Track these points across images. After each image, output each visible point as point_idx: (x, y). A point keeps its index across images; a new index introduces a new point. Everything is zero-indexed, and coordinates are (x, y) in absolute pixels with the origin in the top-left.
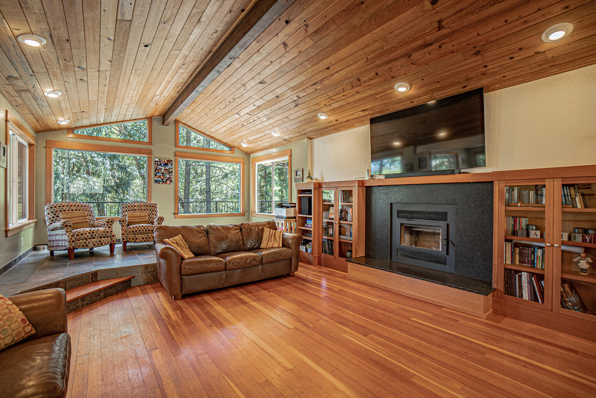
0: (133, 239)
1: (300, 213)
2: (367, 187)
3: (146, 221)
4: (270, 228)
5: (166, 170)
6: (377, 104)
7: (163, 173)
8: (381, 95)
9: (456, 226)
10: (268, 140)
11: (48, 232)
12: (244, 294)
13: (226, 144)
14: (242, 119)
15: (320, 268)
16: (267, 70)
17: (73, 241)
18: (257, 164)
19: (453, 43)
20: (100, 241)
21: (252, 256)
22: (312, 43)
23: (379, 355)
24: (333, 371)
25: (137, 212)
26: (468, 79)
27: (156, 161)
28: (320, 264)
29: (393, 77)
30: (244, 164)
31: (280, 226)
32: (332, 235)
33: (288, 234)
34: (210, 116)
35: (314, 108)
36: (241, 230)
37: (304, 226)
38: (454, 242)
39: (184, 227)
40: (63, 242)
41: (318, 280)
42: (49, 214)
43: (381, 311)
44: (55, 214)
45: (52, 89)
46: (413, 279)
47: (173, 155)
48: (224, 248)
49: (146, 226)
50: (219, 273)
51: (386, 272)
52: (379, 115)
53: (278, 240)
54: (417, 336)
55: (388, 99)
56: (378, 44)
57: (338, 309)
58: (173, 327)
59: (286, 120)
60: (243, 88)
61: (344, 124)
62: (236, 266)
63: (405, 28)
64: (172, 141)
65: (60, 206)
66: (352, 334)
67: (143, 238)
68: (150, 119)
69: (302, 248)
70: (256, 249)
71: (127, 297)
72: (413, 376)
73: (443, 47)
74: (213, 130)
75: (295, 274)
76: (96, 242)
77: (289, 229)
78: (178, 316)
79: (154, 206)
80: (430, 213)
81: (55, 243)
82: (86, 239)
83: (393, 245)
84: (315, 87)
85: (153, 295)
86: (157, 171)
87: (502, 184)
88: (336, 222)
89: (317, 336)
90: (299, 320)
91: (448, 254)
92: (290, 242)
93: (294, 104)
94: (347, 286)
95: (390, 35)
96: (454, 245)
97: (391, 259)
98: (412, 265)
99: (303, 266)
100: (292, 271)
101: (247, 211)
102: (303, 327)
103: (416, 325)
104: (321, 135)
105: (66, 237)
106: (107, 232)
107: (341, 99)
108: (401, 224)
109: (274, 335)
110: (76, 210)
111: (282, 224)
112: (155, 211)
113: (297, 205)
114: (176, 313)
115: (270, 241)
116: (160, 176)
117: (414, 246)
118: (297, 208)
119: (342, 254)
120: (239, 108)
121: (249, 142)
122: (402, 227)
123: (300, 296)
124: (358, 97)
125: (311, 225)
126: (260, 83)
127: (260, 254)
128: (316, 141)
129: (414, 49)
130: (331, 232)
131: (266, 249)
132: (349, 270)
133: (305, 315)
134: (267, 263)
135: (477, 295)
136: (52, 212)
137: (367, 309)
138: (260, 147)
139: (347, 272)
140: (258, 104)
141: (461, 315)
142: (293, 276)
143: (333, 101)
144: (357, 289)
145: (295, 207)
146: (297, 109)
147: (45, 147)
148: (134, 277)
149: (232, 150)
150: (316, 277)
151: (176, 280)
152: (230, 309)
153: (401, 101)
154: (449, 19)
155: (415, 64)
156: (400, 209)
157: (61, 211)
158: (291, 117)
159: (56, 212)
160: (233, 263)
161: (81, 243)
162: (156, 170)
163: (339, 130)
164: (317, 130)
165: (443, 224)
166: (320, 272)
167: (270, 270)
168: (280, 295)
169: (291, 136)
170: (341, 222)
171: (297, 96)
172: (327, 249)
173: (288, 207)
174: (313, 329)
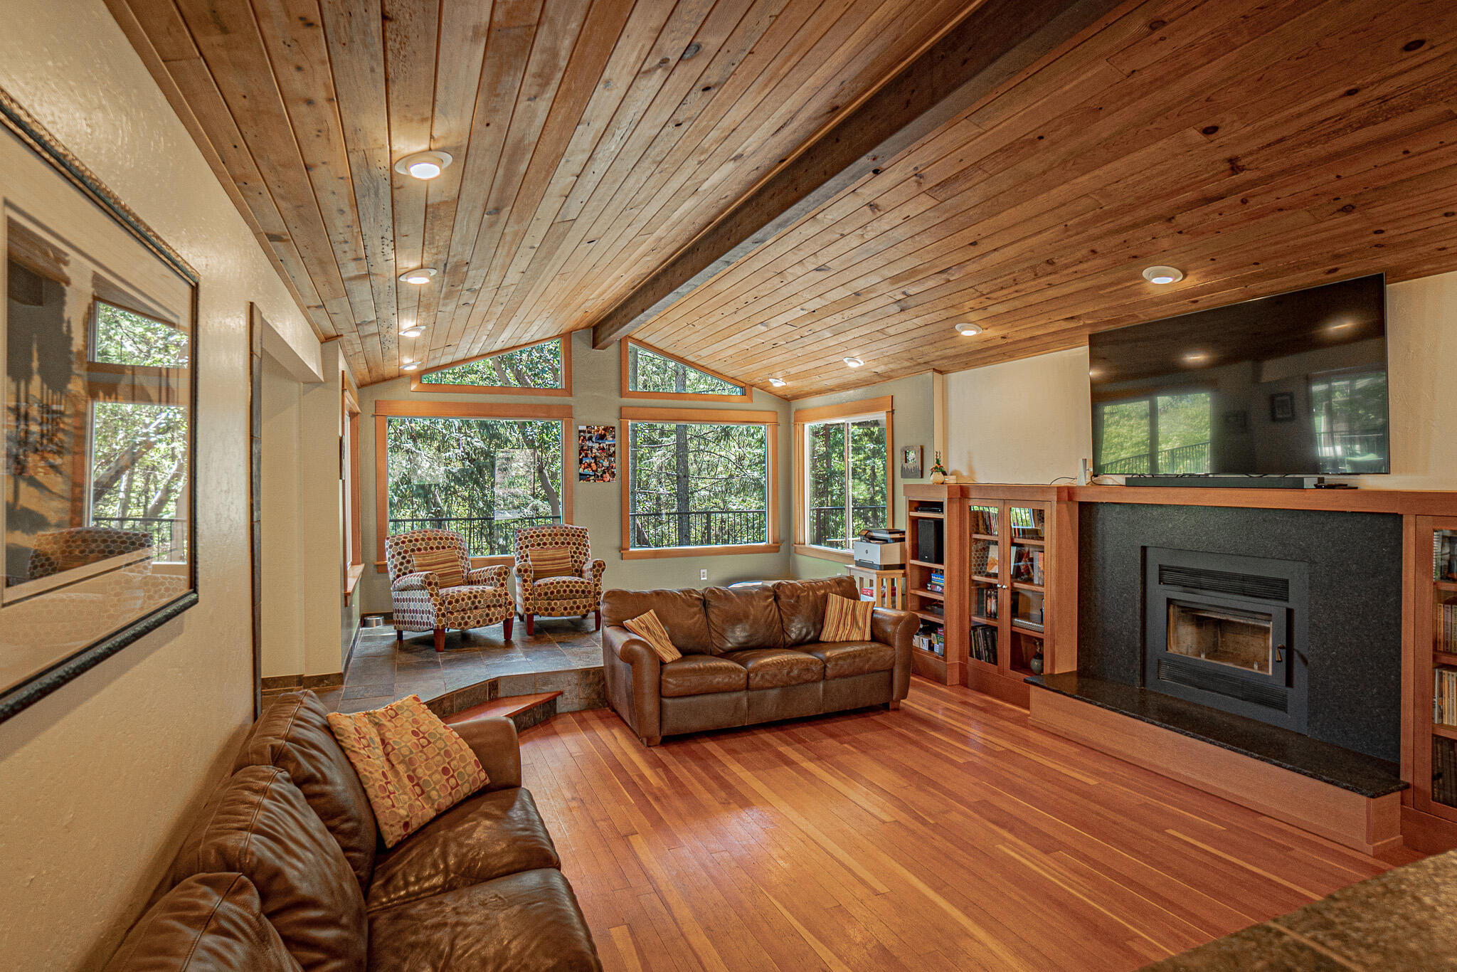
0: (546, 609)
1: (915, 557)
2: (1081, 504)
3: (568, 569)
4: (844, 594)
5: (603, 449)
6: (1102, 306)
7: (595, 458)
8: (1108, 290)
9: (1310, 617)
10: (836, 373)
11: (393, 594)
12: (788, 744)
13: (733, 380)
14: (774, 334)
15: (965, 694)
16: (831, 249)
17: (443, 615)
18: (807, 426)
19: (1275, 194)
20: (488, 615)
21: (802, 662)
22: (932, 202)
23: (1069, 893)
24: (966, 908)
25: (548, 549)
26: (1337, 257)
27: (580, 431)
28: (964, 683)
29: (1135, 257)
30: (777, 424)
31: (866, 585)
32: (993, 616)
33: (885, 612)
34: (698, 327)
35: (944, 314)
36: (777, 598)
37: (923, 586)
38: (1306, 654)
39: (658, 593)
40: (425, 616)
41: (959, 725)
42: (393, 556)
43: (1097, 807)
44: (404, 558)
45: (414, 323)
46: (1188, 739)
47: (616, 414)
48: (741, 640)
49: (570, 582)
50: (734, 695)
51: (1121, 716)
52: (1112, 327)
53: (861, 624)
54: (1169, 868)
55: (1129, 296)
56: (1085, 202)
57: (995, 793)
58: (657, 799)
59: (880, 336)
60: (777, 280)
61: (1022, 345)
62: (771, 682)
63: (1148, 173)
64: (614, 383)
65: (410, 541)
66: (1015, 844)
67: (565, 609)
68: (566, 337)
69: (920, 642)
70: (810, 642)
71: (555, 733)
72: (1134, 937)
73: (1252, 202)
74: (704, 353)
75: (901, 705)
76: (481, 616)
77: (887, 599)
78: (662, 779)
79: (581, 535)
80: (1244, 578)
81: (407, 617)
82: (463, 610)
83: (1149, 651)
84: (944, 276)
85: (602, 733)
86: (583, 454)
87: (1425, 524)
88: (1004, 586)
89: (939, 841)
90: (903, 806)
91: (1289, 683)
92: (889, 629)
93: (896, 308)
94: (1026, 743)
95: (1115, 186)
96: (1305, 662)
97: (1144, 683)
98: (1196, 705)
99: (925, 686)
100: (894, 697)
101: (783, 541)
102: (913, 821)
103: (1176, 845)
104: (967, 365)
105: (429, 606)
106: (500, 595)
107: (1009, 297)
108: (1170, 602)
109: (852, 831)
110: (438, 548)
111: (871, 581)
112: (584, 545)
113: (907, 536)
114: (657, 774)
115: (841, 625)
116: (589, 465)
117: (1203, 656)
118: (908, 543)
119: (1019, 663)
120: (768, 313)
121: (787, 377)
122: (1171, 610)
123: (912, 758)
124: (1051, 293)
125: (942, 587)
126: (817, 270)
127: (821, 656)
128: (953, 377)
129: (1178, 208)
130: (992, 606)
131: (834, 644)
132: (1032, 705)
133: (922, 800)
134: (835, 677)
135: (1348, 793)
136: (399, 554)
137: (1062, 798)
138: (815, 387)
139: (1028, 708)
140: (811, 306)
141: (1303, 839)
142: (897, 709)
143: (991, 302)
144: (1047, 752)
145: (902, 540)
146: (903, 316)
147: (373, 416)
148: (561, 693)
149: (748, 392)
150: (952, 715)
151: (650, 706)
152: (761, 772)
153: (1162, 301)
154: (1255, 156)
155: (1187, 233)
156: (1166, 563)
157: (413, 550)
158: (891, 331)
159: (406, 552)
160: (763, 676)
161: (456, 618)
162: (582, 450)
163: (1010, 357)
164: (957, 356)
165: (1276, 608)
166: (964, 703)
167: (843, 694)
168: (863, 752)
169: (891, 366)
170: (1016, 585)
171: (904, 293)
172: (982, 648)
173: (886, 541)
174: (935, 828)
